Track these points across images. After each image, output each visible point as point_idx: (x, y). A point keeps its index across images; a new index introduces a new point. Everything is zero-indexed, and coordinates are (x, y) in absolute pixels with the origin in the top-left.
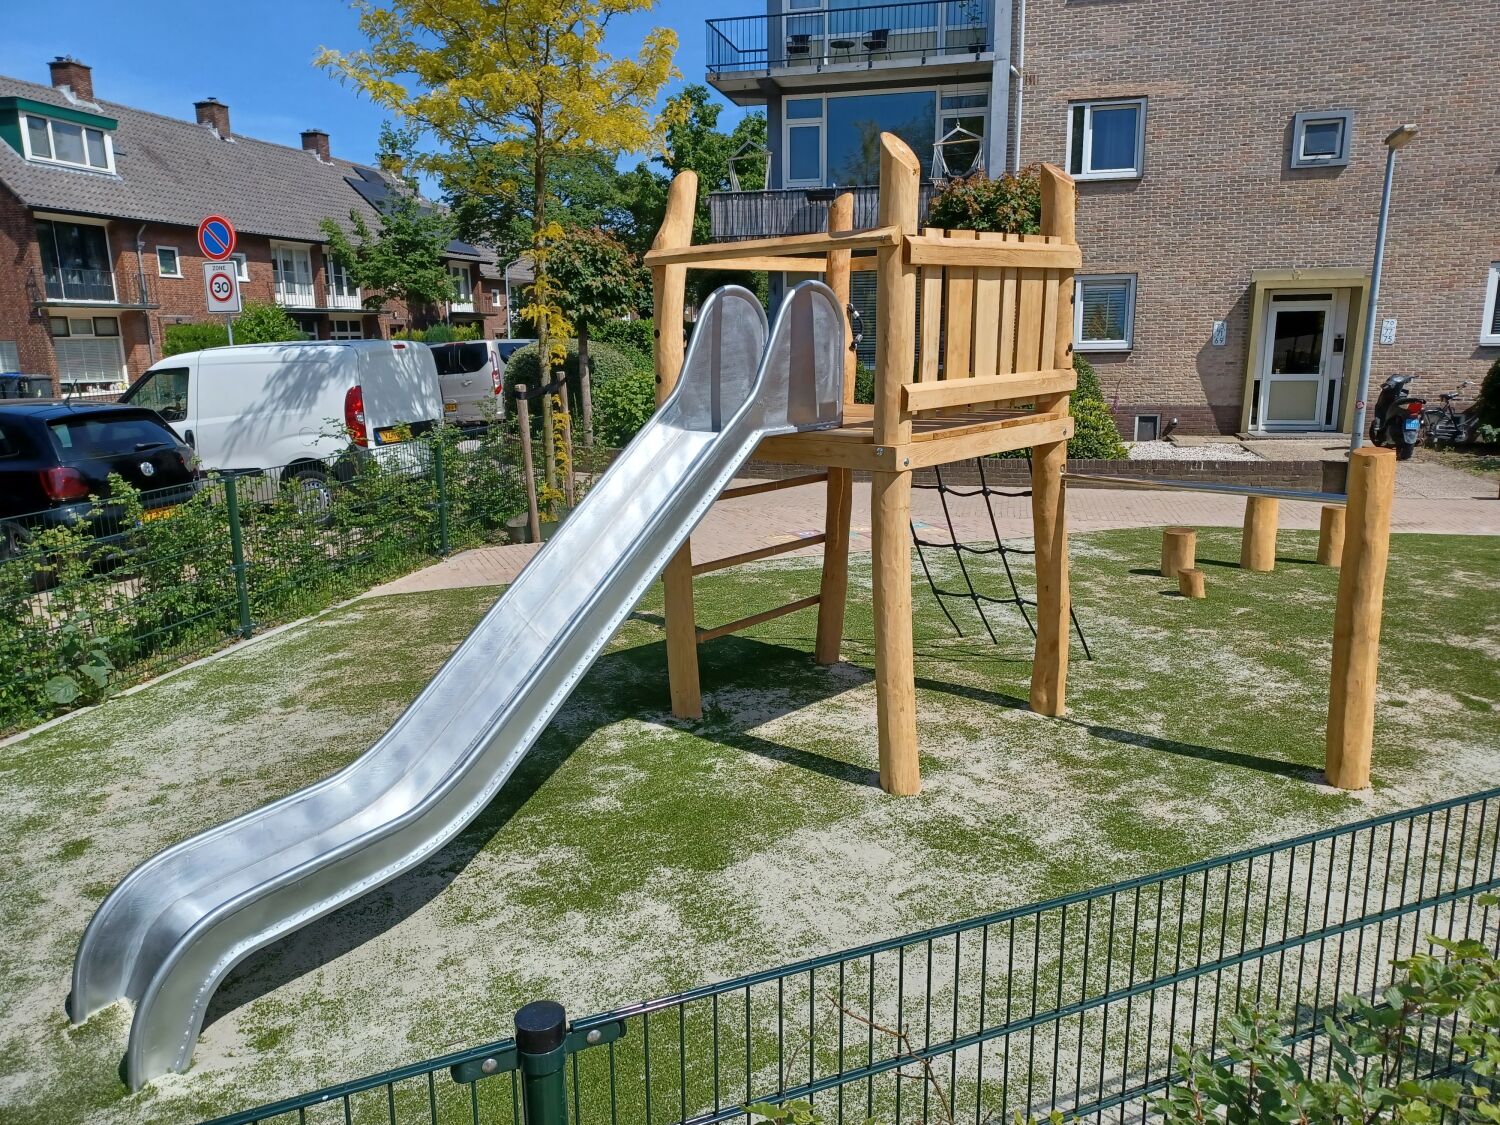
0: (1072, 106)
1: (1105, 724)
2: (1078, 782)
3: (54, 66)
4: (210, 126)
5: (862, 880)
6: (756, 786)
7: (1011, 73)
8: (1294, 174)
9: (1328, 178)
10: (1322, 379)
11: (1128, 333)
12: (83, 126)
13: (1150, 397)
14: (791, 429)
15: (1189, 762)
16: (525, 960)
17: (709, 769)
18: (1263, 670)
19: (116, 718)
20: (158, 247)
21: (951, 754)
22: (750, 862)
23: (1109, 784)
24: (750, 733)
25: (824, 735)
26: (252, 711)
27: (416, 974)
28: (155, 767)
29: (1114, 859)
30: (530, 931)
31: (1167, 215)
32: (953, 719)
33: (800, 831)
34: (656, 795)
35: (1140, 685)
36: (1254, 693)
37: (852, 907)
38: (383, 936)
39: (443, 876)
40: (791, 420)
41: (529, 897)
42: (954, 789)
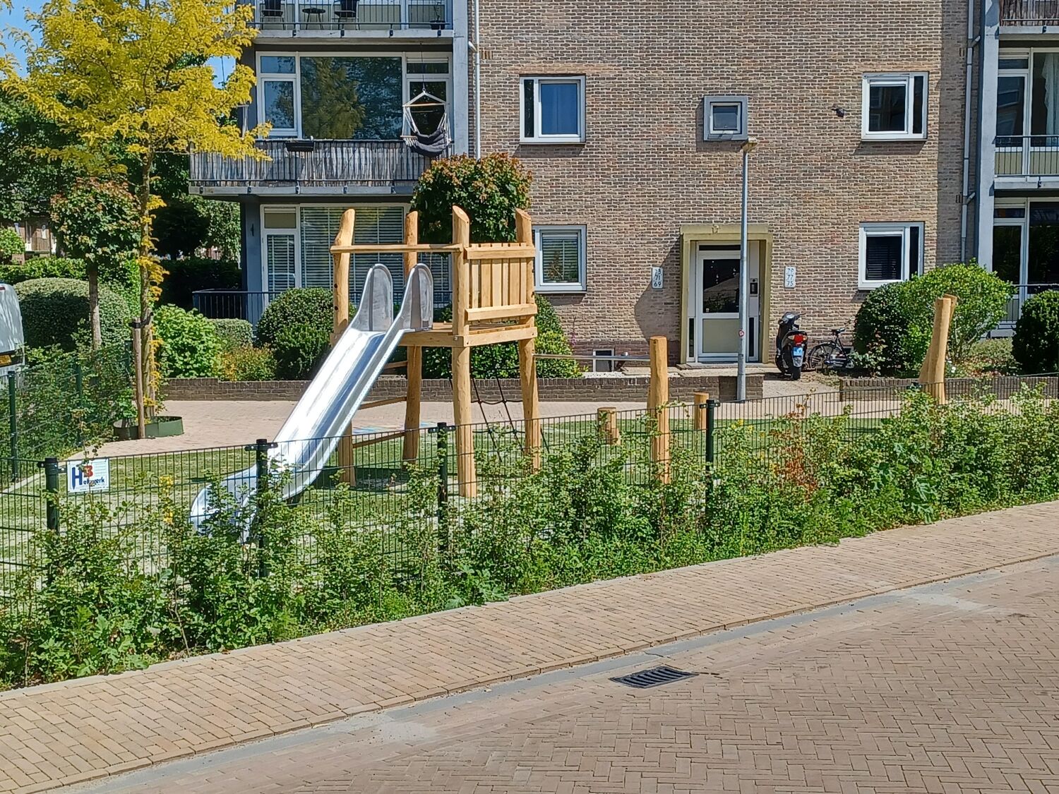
0: (522, 79)
7: (469, 48)
8: (707, 145)
9: (732, 150)
11: (582, 275)
13: (604, 334)
31: (608, 176)
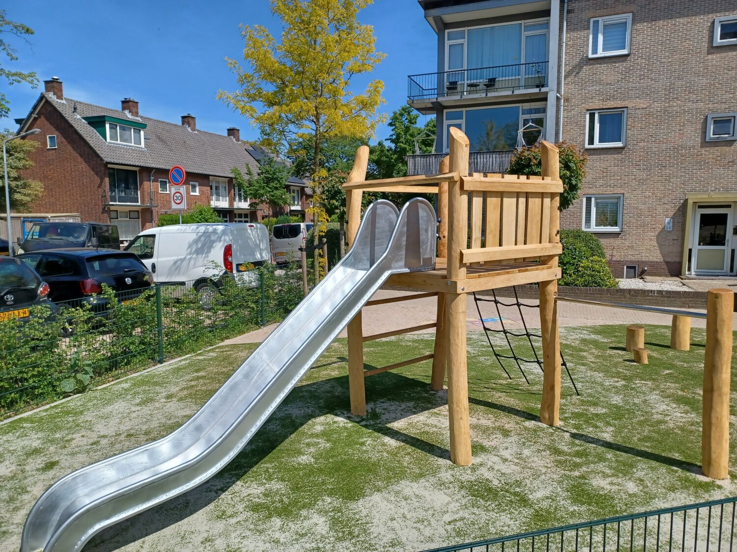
0: (588, 112)
1: (581, 432)
2: (559, 463)
3: (123, 102)
4: (187, 126)
5: (431, 512)
6: (385, 454)
7: (557, 97)
8: (708, 144)
9: (726, 146)
10: (727, 249)
11: (620, 223)
12: (132, 127)
13: (632, 256)
14: (407, 270)
15: (624, 456)
16: (245, 542)
17: (363, 444)
18: (674, 406)
19: (90, 400)
20: (159, 180)
21: (493, 443)
22: (373, 497)
23: (577, 466)
24: (389, 425)
25: (427, 429)
26: (152, 400)
27: (190, 545)
28: (99, 426)
29: (572, 510)
30: (252, 527)
31: (639, 165)
32: (497, 424)
33: (403, 482)
34: (332, 457)
35: (604, 411)
36: (668, 418)
37: (422, 527)
38: (179, 523)
39: (216, 493)
40: (406, 266)
41: (255, 508)
42: (490, 464)
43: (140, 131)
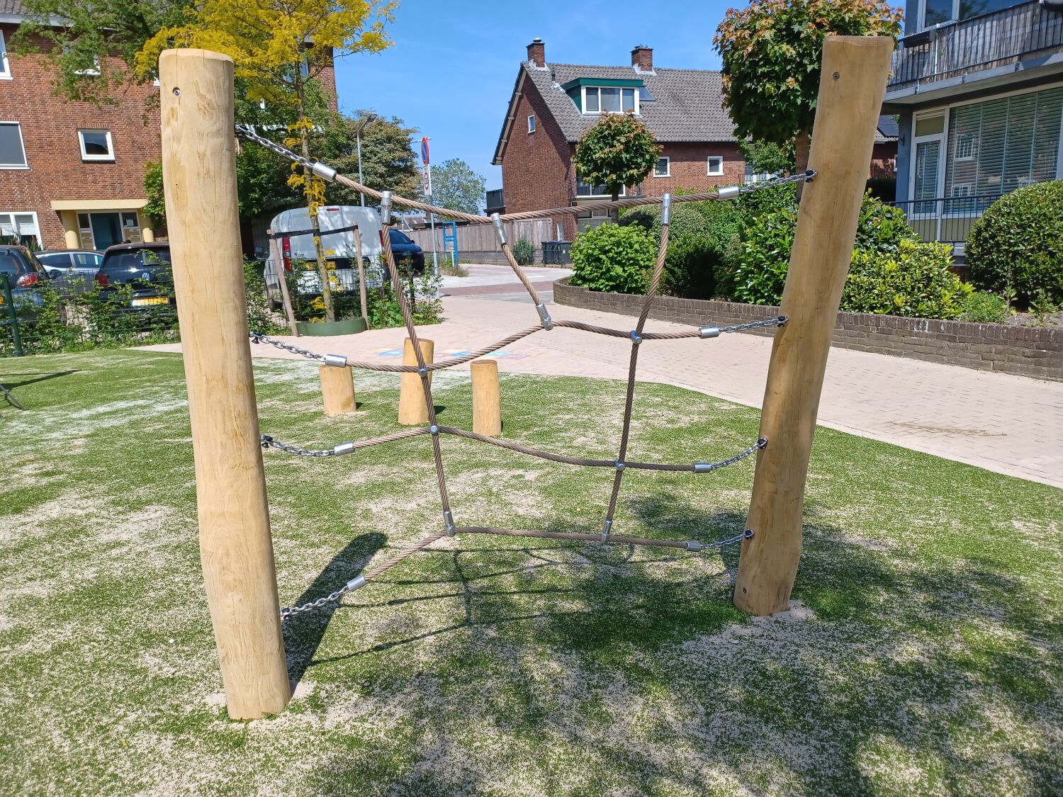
3: (633, 53)
12: (621, 88)
43: (633, 90)
